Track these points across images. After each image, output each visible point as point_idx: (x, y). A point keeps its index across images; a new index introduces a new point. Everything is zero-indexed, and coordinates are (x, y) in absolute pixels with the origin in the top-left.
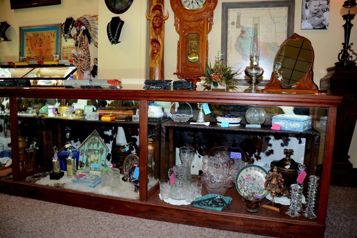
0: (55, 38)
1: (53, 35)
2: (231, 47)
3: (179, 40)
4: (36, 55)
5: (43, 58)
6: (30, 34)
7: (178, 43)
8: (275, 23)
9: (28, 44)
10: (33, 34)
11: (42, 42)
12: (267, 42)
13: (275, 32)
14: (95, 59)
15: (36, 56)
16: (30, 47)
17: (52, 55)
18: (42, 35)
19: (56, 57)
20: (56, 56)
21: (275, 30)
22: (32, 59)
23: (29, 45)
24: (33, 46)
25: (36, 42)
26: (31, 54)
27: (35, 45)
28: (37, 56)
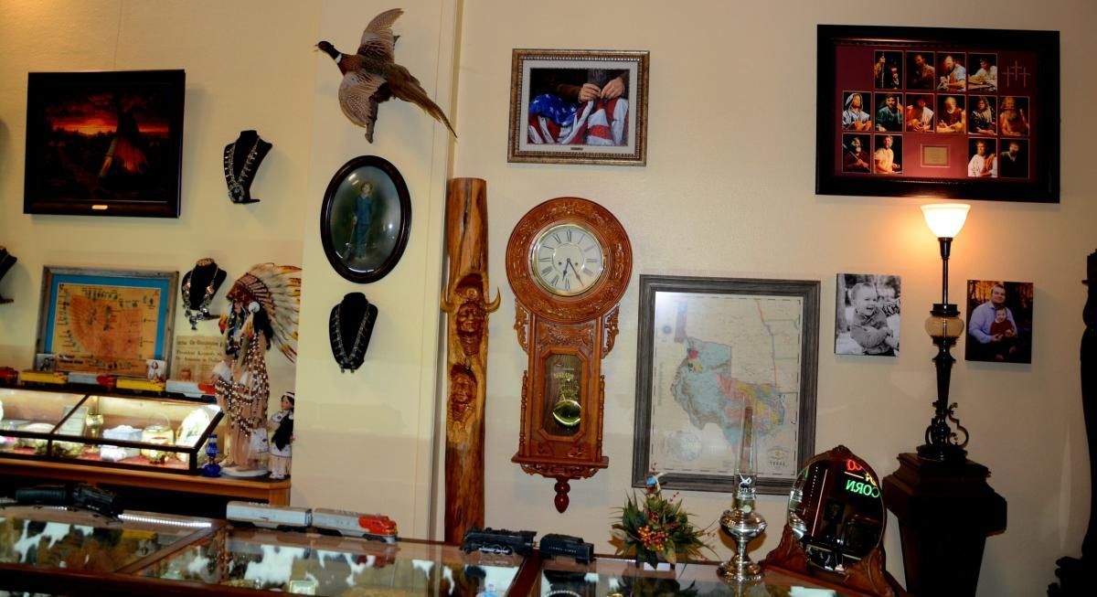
0: (156, 311)
1: (148, 300)
2: (661, 389)
3: (527, 369)
4: (90, 354)
5: (112, 363)
6: (77, 290)
7: (525, 376)
8: (772, 335)
9: (65, 319)
10: (84, 290)
11: (112, 316)
12: (752, 382)
13: (773, 357)
14: (286, 399)
15: (92, 357)
16: (71, 326)
17: (143, 358)
18: (113, 296)
19: (157, 367)
20: (155, 365)
21: (773, 353)
22: (76, 362)
23: (68, 321)
24: (83, 324)
25: (94, 314)
26: (75, 349)
27: (90, 323)
28: (95, 355)
